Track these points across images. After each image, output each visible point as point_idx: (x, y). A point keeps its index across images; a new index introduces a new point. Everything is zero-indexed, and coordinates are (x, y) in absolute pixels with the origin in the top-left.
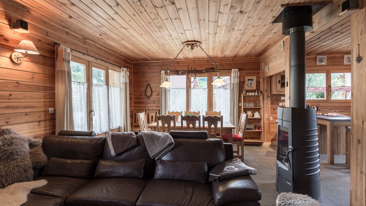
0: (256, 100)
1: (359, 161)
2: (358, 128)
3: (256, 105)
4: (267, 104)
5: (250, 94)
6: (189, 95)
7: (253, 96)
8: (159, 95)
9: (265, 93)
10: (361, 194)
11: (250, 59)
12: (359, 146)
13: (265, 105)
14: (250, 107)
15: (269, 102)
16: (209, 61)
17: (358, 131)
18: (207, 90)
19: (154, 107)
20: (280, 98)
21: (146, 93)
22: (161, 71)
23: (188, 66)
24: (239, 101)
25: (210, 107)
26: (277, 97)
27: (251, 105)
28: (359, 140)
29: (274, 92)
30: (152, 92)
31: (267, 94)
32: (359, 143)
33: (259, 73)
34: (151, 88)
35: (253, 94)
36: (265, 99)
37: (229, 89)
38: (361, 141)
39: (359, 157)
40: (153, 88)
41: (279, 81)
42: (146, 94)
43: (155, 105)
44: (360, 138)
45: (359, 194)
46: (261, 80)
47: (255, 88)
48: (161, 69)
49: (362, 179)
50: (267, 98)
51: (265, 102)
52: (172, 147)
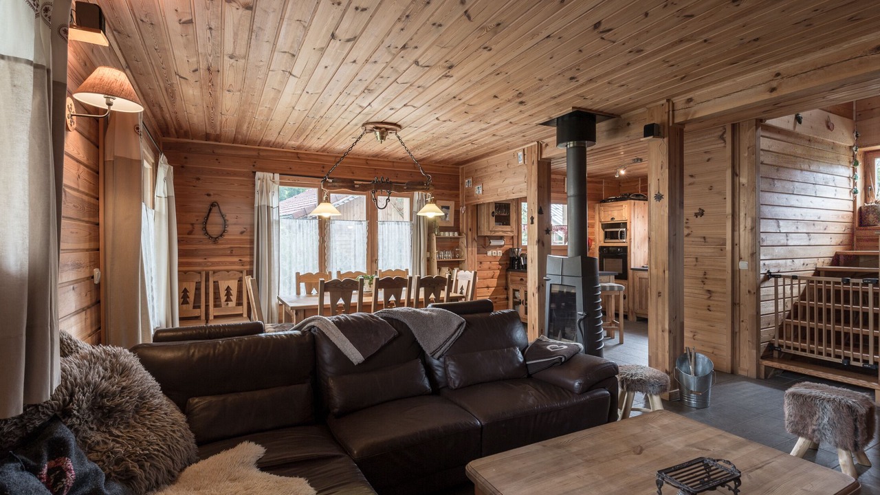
0: (453, 245)
1: (660, 318)
2: (657, 279)
3: (455, 255)
4: (472, 254)
5: (447, 234)
6: (325, 235)
7: (451, 238)
8: (245, 233)
9: (470, 233)
10: (664, 355)
11: (444, 169)
12: (660, 299)
13: (470, 253)
14: (447, 260)
15: (475, 250)
16: (368, 162)
17: (657, 282)
18: (365, 224)
19: (233, 263)
20: (490, 243)
21: (207, 226)
22: (255, 173)
23: (323, 167)
24: (429, 249)
25: (372, 261)
26: (485, 240)
27: (448, 256)
28: (659, 293)
29: (485, 232)
30: (225, 224)
31: (472, 235)
32: (659, 296)
33: (457, 196)
34: (222, 216)
35: (451, 234)
36: (469, 245)
37: (409, 223)
38: (662, 294)
39: (660, 312)
40: (227, 215)
41: (493, 212)
42: (208, 229)
43: (236, 259)
44: (660, 290)
45: (660, 356)
46: (463, 210)
47: (452, 224)
48: (254, 166)
49: (664, 338)
50: (472, 242)
51: (470, 249)
52: (462, 330)
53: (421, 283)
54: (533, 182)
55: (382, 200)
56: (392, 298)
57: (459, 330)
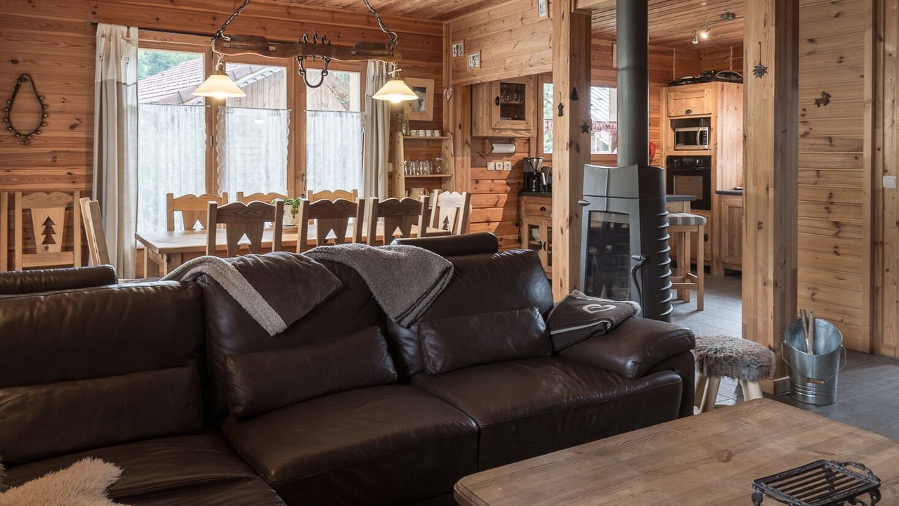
0: (432, 152)
1: (760, 263)
2: (757, 200)
3: (434, 167)
4: (463, 167)
5: (421, 133)
6: (216, 133)
7: (428, 140)
8: (77, 129)
9: (459, 132)
10: (765, 323)
11: (417, 25)
12: (761, 233)
13: (459, 166)
14: (422, 176)
15: (468, 160)
16: (292, 11)
17: (757, 206)
18: (284, 114)
19: (57, 179)
20: (492, 148)
21: (12, 114)
22: (95, 25)
23: (214, 19)
24: (392, 157)
25: (296, 178)
26: (484, 144)
27: (424, 169)
28: (760, 223)
29: (484, 130)
30: (43, 111)
31: (463, 135)
32: (759, 228)
33: (439, 71)
34: (38, 97)
35: (429, 134)
36: (459, 152)
37: (359, 115)
38: (763, 225)
39: (761, 255)
40: (47, 96)
41: (498, 99)
42: (13, 120)
43: (62, 172)
44: (761, 218)
45: (760, 324)
46: (448, 94)
47: (430, 117)
48: (94, 13)
49: (766, 295)
50: (463, 146)
51: (459, 159)
52: (448, 280)
53: (380, 209)
54: (562, 48)
55: (313, 75)
56: (331, 235)
57: (443, 280)
